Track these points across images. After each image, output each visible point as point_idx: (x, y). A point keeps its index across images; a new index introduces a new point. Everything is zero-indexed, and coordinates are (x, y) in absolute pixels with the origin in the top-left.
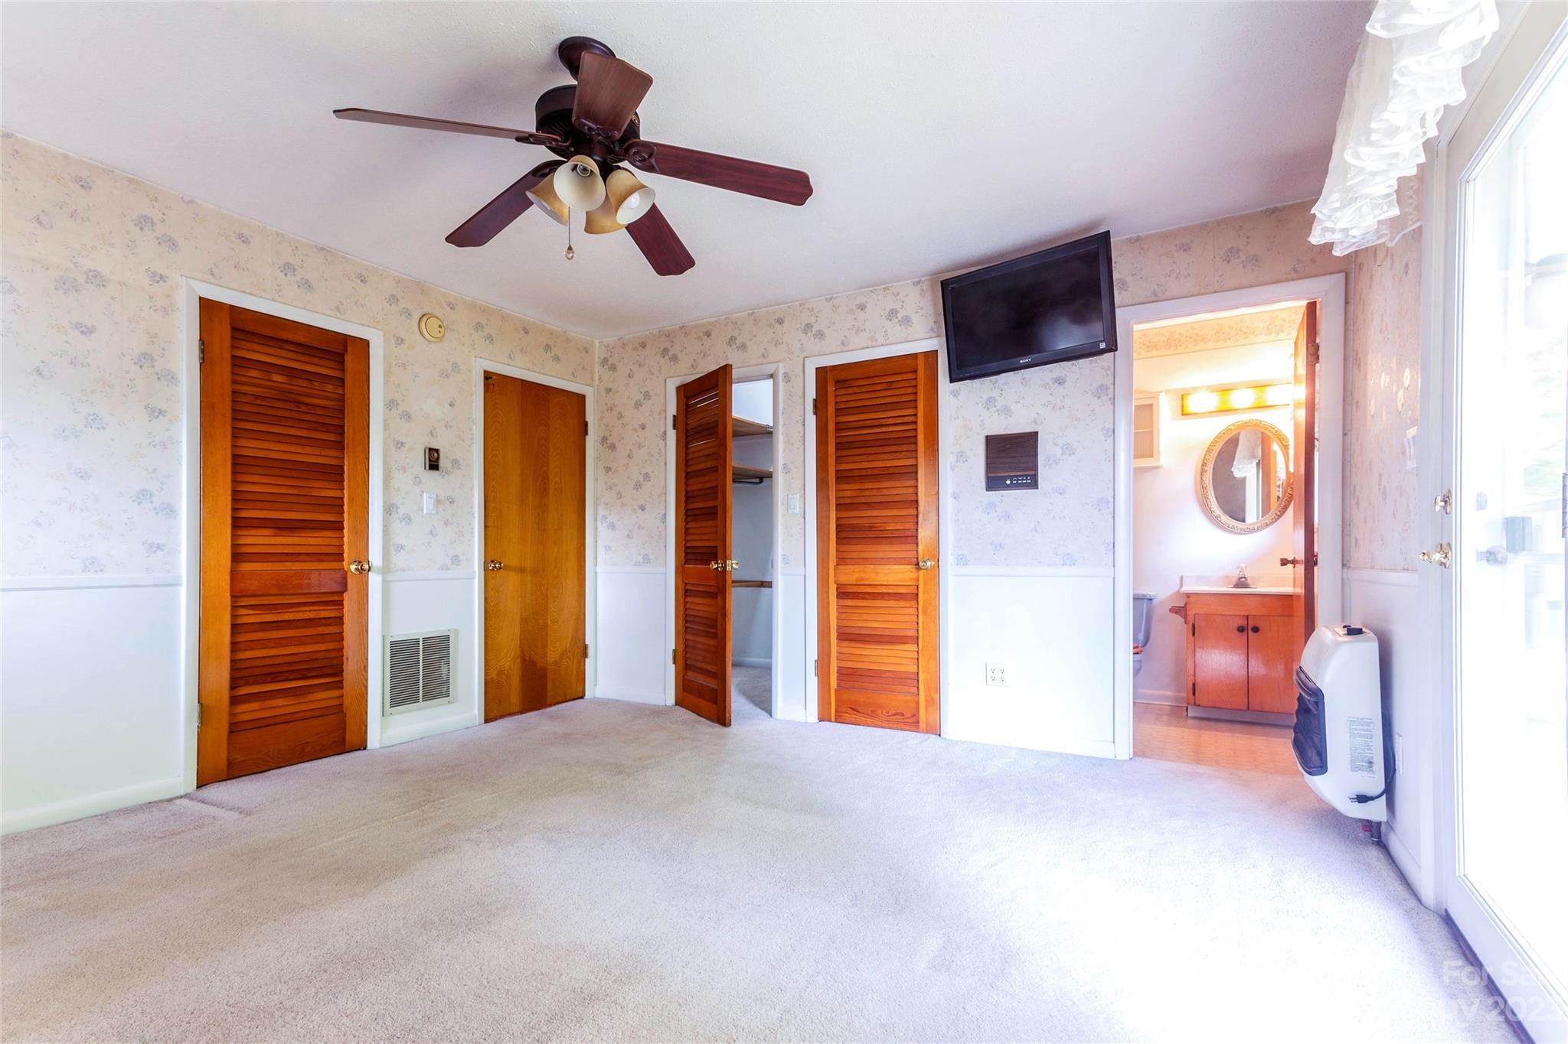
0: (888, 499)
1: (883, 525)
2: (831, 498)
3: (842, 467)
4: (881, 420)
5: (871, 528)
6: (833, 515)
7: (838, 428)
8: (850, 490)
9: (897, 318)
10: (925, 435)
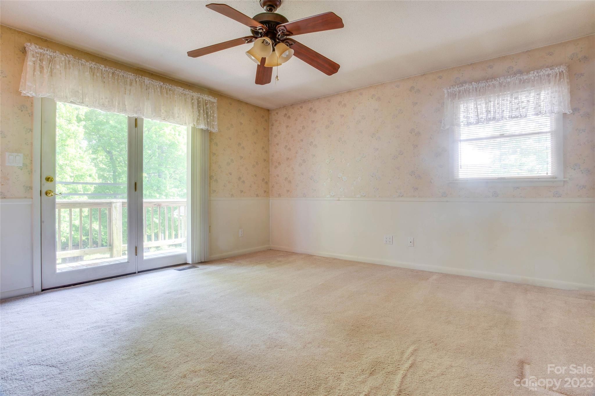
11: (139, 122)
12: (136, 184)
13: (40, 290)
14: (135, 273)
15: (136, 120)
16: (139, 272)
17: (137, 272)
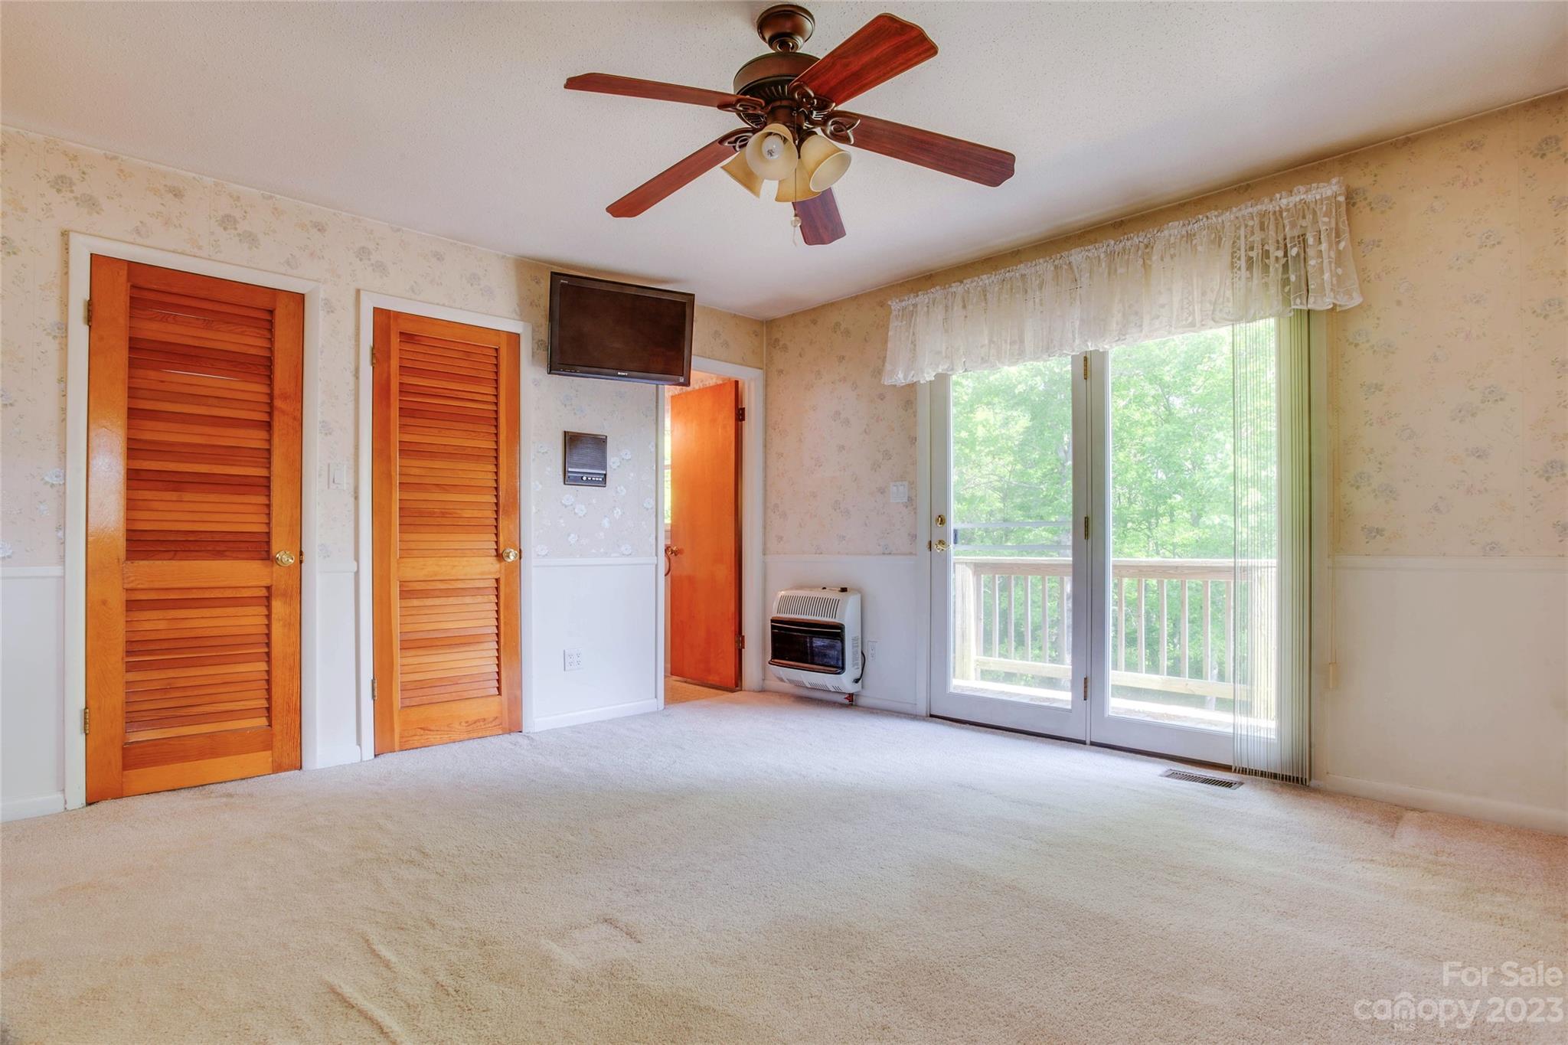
0: (467, 482)
1: (459, 511)
2: (393, 473)
3: (407, 438)
4: (456, 393)
5: (443, 515)
6: (397, 495)
7: (404, 389)
8: (418, 467)
9: (479, 285)
10: (507, 420)
11: (1094, 365)
12: (1087, 519)
13: (924, 713)
14: (1084, 743)
15: (1086, 359)
16: (1093, 744)
17: (1088, 742)
